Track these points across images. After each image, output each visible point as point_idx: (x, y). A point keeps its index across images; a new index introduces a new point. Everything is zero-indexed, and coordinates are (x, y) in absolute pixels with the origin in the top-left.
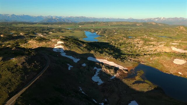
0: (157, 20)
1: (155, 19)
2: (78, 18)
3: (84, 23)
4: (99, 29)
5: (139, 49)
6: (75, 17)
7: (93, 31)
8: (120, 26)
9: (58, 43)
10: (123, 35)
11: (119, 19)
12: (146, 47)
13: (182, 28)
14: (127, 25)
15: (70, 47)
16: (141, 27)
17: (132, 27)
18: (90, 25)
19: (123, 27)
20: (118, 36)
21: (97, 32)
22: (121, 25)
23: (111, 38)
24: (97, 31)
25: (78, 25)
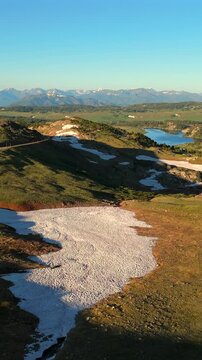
3: (146, 108)
9: (64, 128)
15: (94, 135)
18: (168, 113)
21: (185, 131)
24: (186, 128)
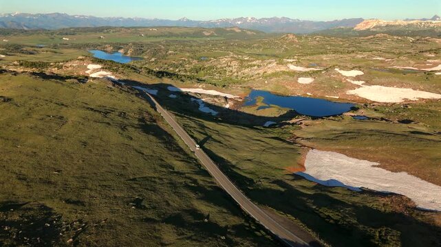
0: (239, 23)
1: (236, 20)
2: (45, 16)
3: (74, 31)
4: (124, 44)
5: (236, 74)
6: (35, 16)
7: (110, 49)
8: (169, 37)
10: (188, 54)
11: (156, 20)
12: (247, 70)
13: (291, 37)
14: (183, 35)
16: (213, 38)
17: (195, 39)
18: (93, 35)
19: (174, 38)
20: (177, 57)
21: (121, 51)
22: (171, 35)
23: (164, 61)
24: (120, 48)
25: (60, 36)
